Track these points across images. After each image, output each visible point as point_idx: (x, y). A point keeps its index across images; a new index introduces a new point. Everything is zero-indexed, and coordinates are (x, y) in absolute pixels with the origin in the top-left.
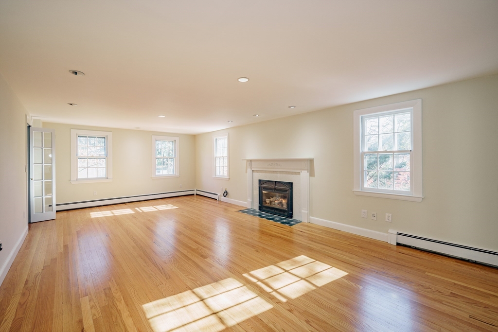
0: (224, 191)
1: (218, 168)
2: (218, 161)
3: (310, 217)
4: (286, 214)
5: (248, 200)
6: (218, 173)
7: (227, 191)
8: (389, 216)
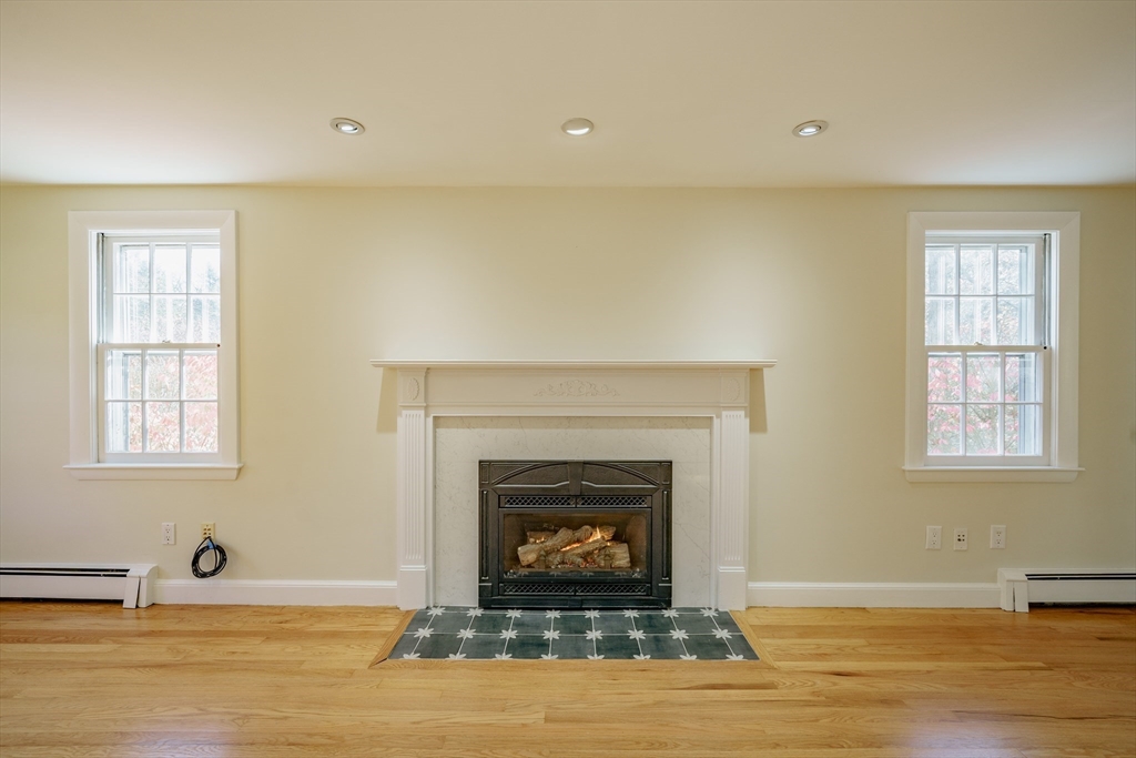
0: (196, 542)
1: (115, 413)
2: (114, 374)
3: (751, 585)
4: (640, 594)
5: (405, 568)
6: (115, 442)
7: (221, 538)
8: (999, 533)
